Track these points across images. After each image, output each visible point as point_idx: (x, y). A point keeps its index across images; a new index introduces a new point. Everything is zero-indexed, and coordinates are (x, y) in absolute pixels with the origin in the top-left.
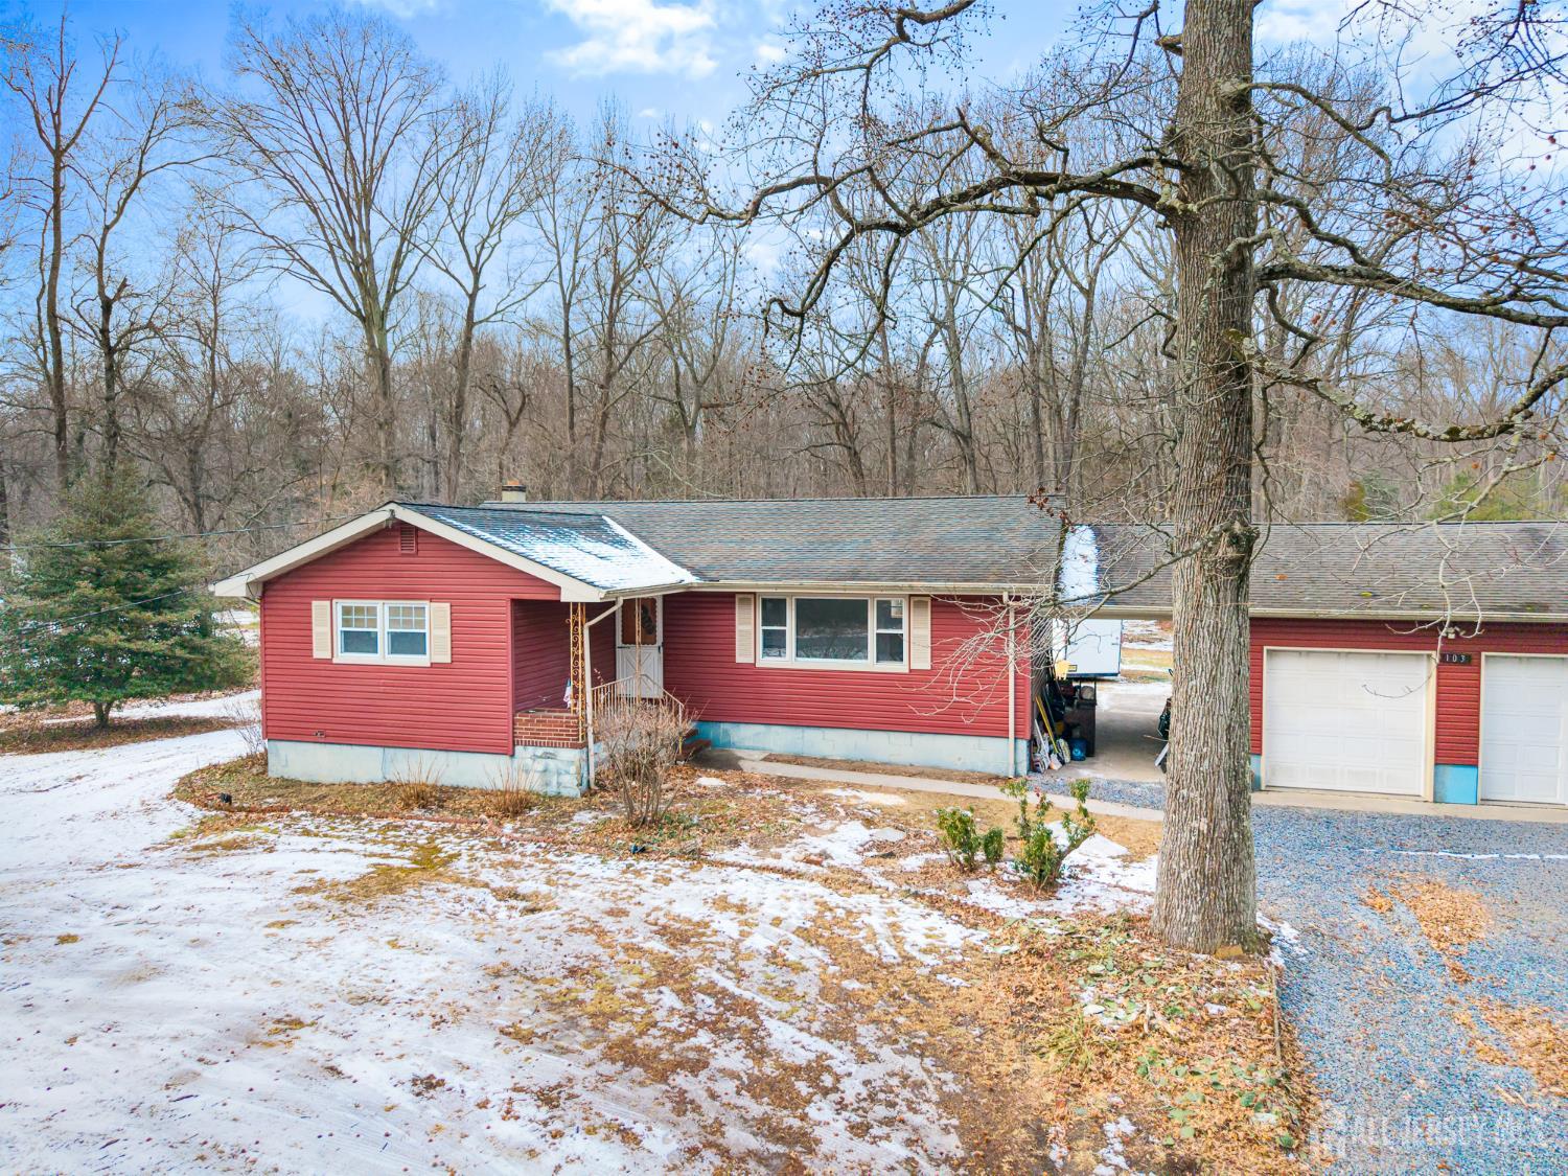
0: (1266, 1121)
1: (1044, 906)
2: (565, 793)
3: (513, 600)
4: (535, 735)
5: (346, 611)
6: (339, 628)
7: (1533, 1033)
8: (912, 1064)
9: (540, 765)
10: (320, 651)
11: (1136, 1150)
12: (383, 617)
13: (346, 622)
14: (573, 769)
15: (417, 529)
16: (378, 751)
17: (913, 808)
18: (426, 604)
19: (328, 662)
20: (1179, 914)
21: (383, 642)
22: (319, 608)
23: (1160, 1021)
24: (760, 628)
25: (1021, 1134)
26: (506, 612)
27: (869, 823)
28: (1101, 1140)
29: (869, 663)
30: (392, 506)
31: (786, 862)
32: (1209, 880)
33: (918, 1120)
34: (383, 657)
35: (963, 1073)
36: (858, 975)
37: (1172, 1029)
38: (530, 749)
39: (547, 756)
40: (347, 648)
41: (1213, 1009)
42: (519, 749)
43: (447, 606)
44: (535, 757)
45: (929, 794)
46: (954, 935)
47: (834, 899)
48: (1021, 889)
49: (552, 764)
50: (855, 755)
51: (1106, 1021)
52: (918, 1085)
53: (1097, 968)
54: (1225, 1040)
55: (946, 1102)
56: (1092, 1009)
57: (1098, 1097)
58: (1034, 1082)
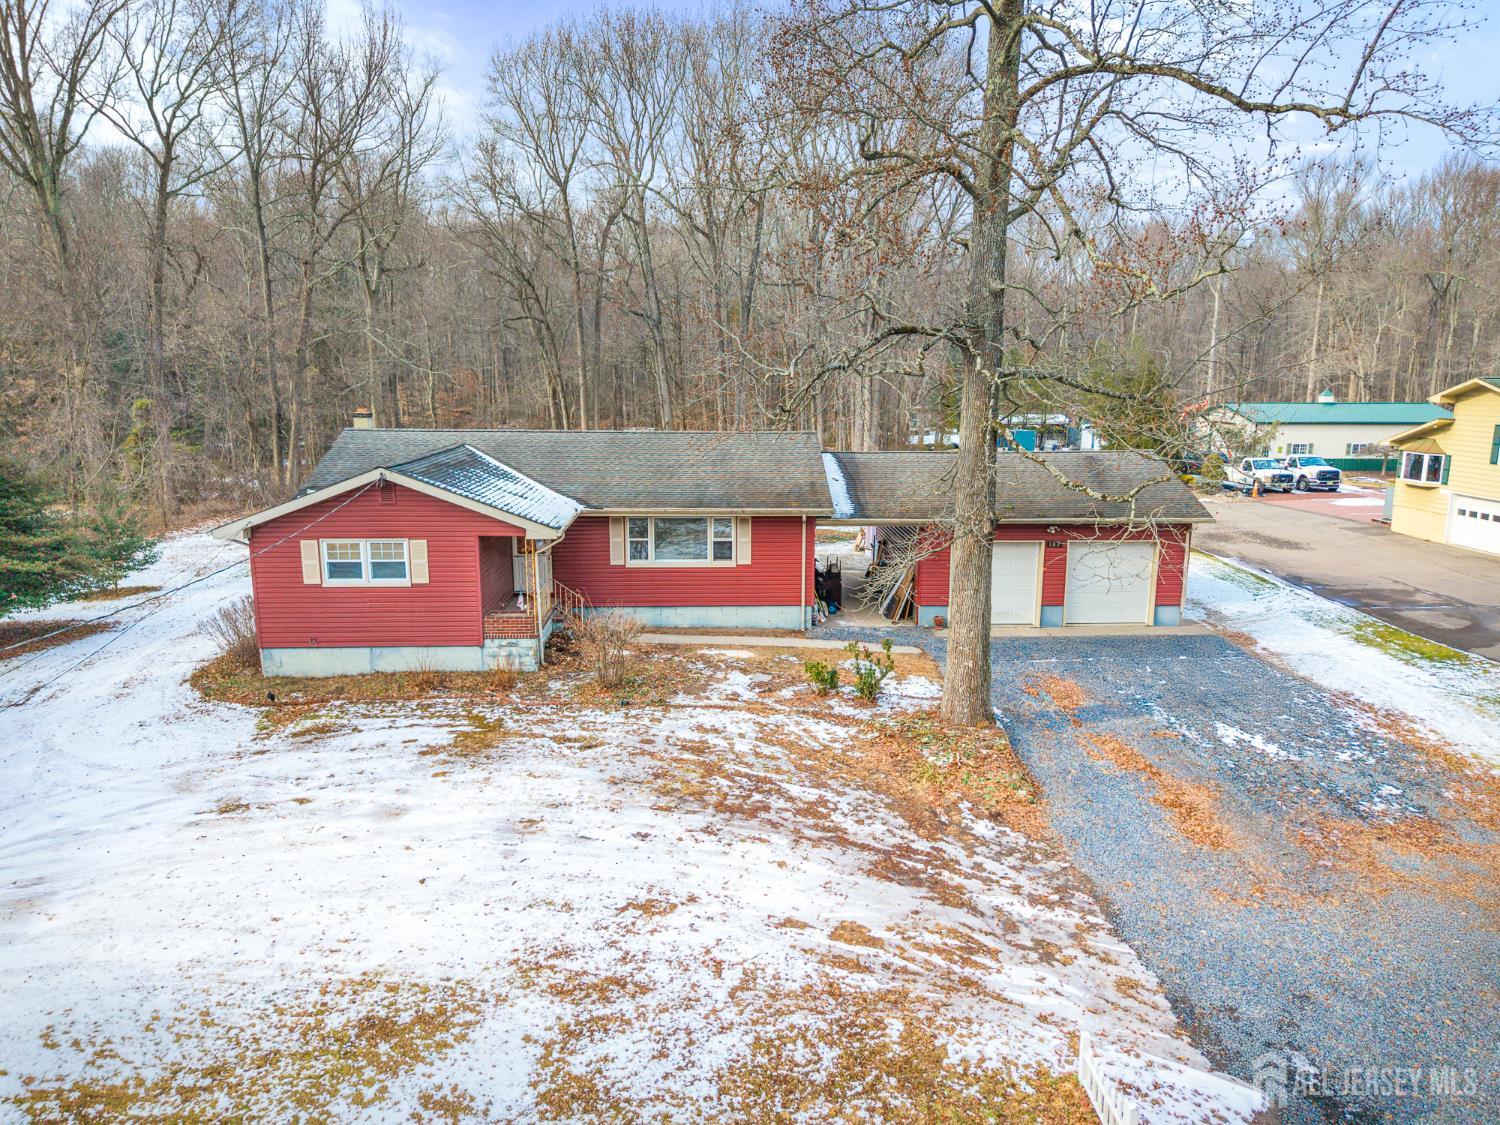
0: (1022, 793)
1: (874, 710)
2: (525, 669)
3: (482, 539)
4: (500, 631)
5: (331, 547)
6: (326, 560)
7: (1111, 745)
8: (863, 793)
9: (503, 652)
10: (310, 578)
11: (976, 812)
12: (365, 551)
13: (330, 556)
14: (531, 653)
15: (395, 485)
16: (366, 651)
17: (762, 658)
18: (405, 542)
19: (319, 586)
20: (959, 709)
21: (367, 570)
22: (307, 547)
23: (964, 760)
24: (628, 540)
25: (927, 814)
26: (476, 544)
27: (744, 671)
28: (960, 811)
29: (709, 562)
30: (380, 470)
31: (715, 700)
32: (973, 691)
33: (881, 815)
34: (367, 580)
35: (887, 793)
36: (809, 757)
37: (971, 762)
38: (497, 642)
39: (510, 645)
40: (332, 575)
41: (984, 752)
42: (488, 642)
43: (424, 542)
44: (501, 646)
45: (764, 648)
46: (841, 732)
47: (763, 721)
48: (858, 703)
49: (514, 650)
50: (698, 623)
51: (939, 763)
52: (872, 802)
53: (925, 739)
54: (996, 764)
55: (887, 806)
56: (931, 759)
57: (952, 795)
58: (920, 793)
